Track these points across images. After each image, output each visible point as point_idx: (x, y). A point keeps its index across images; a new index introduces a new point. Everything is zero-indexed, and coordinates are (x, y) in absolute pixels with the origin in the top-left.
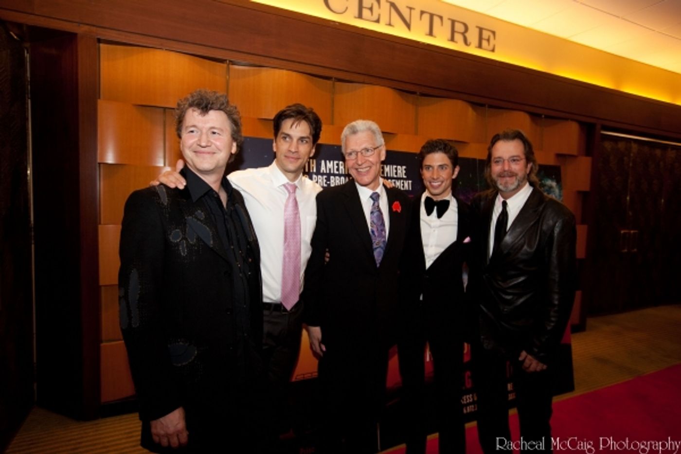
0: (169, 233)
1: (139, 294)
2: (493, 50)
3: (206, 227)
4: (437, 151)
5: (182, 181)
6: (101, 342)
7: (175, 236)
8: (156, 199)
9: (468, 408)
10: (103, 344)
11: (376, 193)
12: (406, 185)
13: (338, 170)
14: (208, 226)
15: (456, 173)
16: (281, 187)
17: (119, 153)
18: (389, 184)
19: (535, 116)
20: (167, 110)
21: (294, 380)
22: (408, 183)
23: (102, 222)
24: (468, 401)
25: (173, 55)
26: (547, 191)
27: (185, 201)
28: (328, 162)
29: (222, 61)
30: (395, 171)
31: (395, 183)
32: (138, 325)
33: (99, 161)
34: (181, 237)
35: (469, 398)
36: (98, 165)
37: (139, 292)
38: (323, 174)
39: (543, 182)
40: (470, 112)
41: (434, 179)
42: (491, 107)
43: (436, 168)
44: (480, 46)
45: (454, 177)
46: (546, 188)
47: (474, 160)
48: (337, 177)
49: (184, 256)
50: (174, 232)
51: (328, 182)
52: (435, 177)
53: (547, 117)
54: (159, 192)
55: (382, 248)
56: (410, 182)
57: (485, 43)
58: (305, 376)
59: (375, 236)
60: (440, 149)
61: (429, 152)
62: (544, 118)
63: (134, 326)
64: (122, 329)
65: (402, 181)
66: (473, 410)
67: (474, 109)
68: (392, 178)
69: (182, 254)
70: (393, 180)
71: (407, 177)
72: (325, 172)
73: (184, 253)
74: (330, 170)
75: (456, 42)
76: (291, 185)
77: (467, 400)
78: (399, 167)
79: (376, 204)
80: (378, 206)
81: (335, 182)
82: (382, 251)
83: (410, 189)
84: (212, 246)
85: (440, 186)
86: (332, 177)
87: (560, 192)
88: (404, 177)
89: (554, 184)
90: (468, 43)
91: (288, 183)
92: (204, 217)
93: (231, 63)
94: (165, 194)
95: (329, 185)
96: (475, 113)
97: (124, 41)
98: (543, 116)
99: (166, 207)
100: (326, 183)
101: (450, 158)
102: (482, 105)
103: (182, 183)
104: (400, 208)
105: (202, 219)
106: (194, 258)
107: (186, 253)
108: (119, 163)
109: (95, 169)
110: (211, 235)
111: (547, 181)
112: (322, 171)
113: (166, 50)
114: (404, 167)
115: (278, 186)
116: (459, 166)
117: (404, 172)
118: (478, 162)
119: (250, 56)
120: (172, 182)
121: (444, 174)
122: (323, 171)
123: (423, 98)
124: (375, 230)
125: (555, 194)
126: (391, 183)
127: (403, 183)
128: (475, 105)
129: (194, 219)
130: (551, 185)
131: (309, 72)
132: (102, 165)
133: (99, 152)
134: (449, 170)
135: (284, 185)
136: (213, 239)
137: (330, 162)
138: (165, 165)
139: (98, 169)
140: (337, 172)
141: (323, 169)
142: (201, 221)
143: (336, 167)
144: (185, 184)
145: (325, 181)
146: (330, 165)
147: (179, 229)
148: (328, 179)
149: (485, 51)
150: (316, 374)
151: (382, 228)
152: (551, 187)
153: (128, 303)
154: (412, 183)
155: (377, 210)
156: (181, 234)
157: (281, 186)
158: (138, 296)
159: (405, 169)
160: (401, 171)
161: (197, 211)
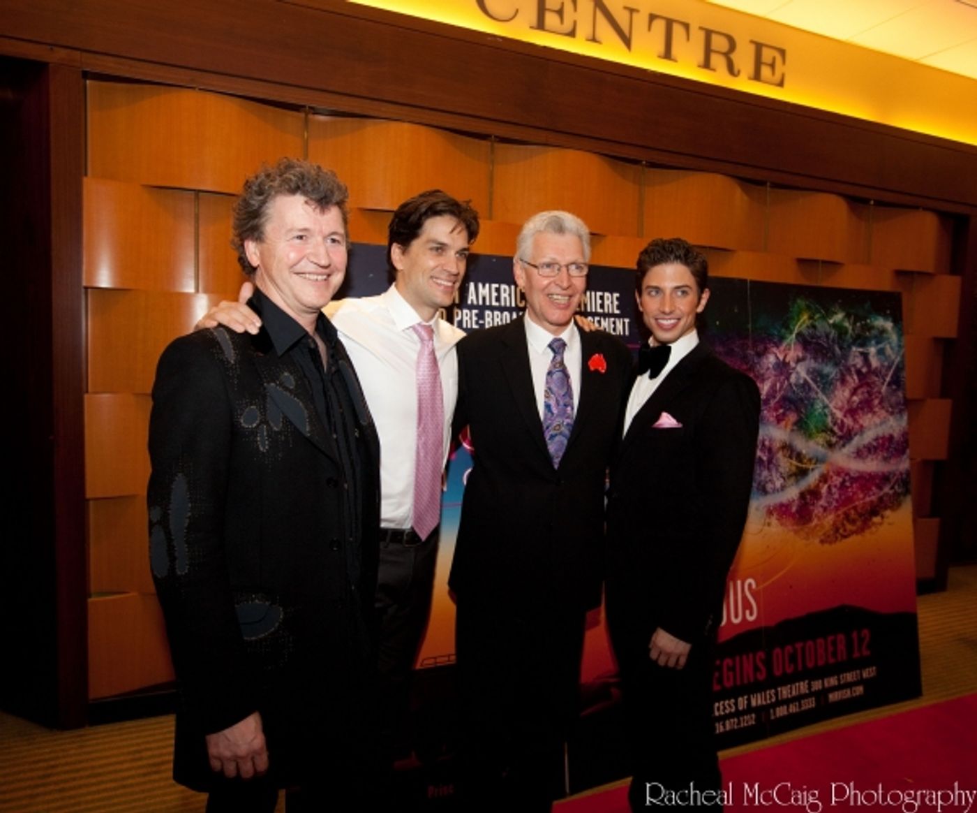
0: (239, 412)
1: (189, 518)
2: (781, 84)
3: (298, 401)
4: (672, 262)
5: (254, 321)
6: (90, 596)
7: (248, 420)
8: (218, 353)
9: (727, 722)
10: (90, 600)
11: (560, 340)
12: (620, 327)
13: (498, 299)
14: (301, 400)
15: (704, 302)
16: (407, 331)
17: (121, 268)
18: (589, 325)
19: (856, 203)
20: (201, 194)
21: (418, 667)
22: (624, 323)
23: (90, 390)
24: (727, 711)
25: (211, 99)
26: (876, 337)
27: (262, 355)
28: (480, 285)
29: (296, 108)
30: (599, 302)
31: (599, 322)
32: (186, 571)
33: (84, 284)
34: (259, 418)
35: (730, 706)
36: (83, 290)
37: (189, 514)
38: (471, 307)
39: (868, 321)
40: (739, 196)
41: (664, 313)
42: (776, 186)
43: (668, 292)
44: (757, 77)
45: (700, 309)
46: (874, 332)
47: (744, 281)
48: (496, 313)
49: (263, 453)
50: (247, 410)
51: (481, 322)
52: (667, 310)
53: (879, 203)
54: (219, 339)
55: (564, 436)
56: (627, 321)
57: (766, 71)
58: (438, 660)
59: (553, 414)
60: (677, 258)
61: (655, 262)
62: (874, 205)
63: (179, 573)
64: (155, 578)
65: (612, 319)
66: (736, 727)
67: (745, 190)
68: (594, 314)
69: (261, 449)
70: (597, 319)
71: (622, 312)
72: (475, 302)
73: (264, 448)
74: (484, 299)
75: (714, 70)
76: (425, 327)
77: (725, 708)
78: (607, 294)
79: (558, 358)
80: (562, 363)
81: (493, 320)
82: (566, 442)
83: (627, 333)
84: (309, 435)
85: (674, 326)
86: (487, 312)
87: (899, 340)
88: (617, 312)
89: (889, 325)
90: (736, 71)
91: (419, 324)
92: (294, 383)
93: (312, 111)
94: (230, 342)
95: (483, 325)
96: (746, 198)
97: (128, 75)
98: (872, 202)
99: (234, 367)
100: (477, 323)
101: (695, 274)
102: (761, 183)
103: (253, 324)
104: (605, 365)
105: (292, 387)
106: (280, 455)
107: (267, 447)
108: (119, 286)
109: (79, 297)
110: (306, 415)
111: (876, 319)
112: (469, 302)
113: (200, 89)
114: (616, 295)
115: (403, 328)
116: (710, 290)
117: (616, 303)
118: (749, 284)
119: (345, 98)
120: (237, 322)
121: (684, 305)
122: (472, 301)
123: (652, 169)
124: (552, 402)
125: (890, 343)
126: (594, 322)
127: (614, 323)
128: (747, 182)
129: (278, 387)
130: (882, 326)
131: (448, 126)
132: (89, 290)
133: (84, 268)
134: (692, 296)
135: (413, 328)
136: (310, 422)
137: (484, 286)
138: (197, 290)
139: (83, 297)
140: (497, 304)
141: (471, 298)
142: (290, 391)
143: (494, 294)
144: (259, 324)
145: (475, 318)
146: (484, 290)
147: (255, 404)
148: (481, 316)
149: (766, 86)
150: (453, 658)
151: (567, 399)
152: (883, 331)
153: (168, 533)
154: (629, 323)
155: (561, 369)
156: (258, 413)
157: (408, 329)
158: (187, 521)
159: (617, 299)
160: (611, 301)
161: (283, 373)
